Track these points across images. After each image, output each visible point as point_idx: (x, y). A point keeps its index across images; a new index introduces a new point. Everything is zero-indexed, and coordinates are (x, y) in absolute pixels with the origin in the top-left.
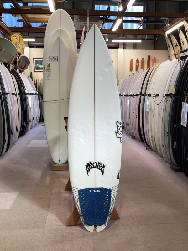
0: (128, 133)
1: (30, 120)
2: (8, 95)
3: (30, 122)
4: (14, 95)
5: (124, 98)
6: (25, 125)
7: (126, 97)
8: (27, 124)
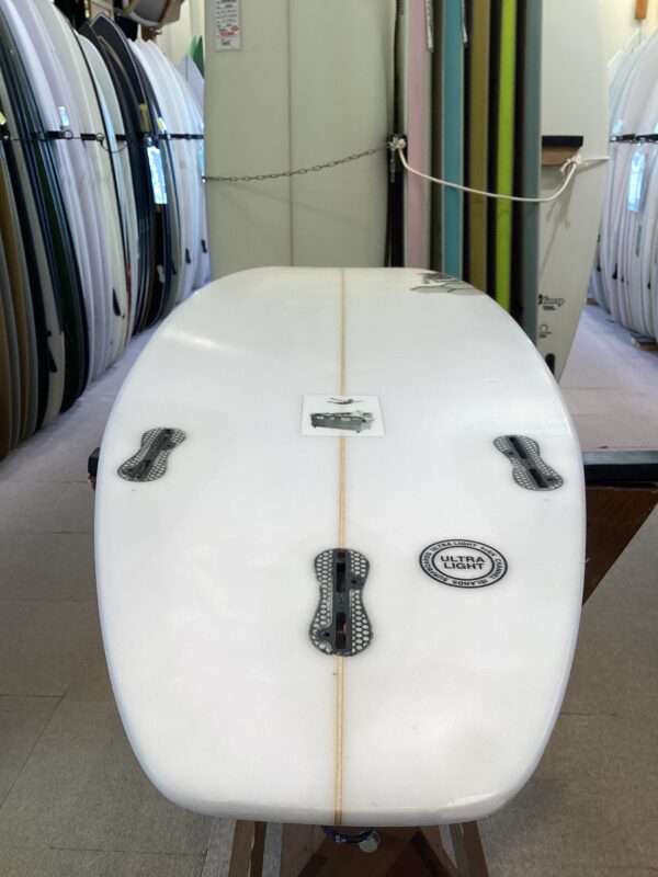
0: (619, 322)
1: (187, 252)
2: (61, 143)
3: (188, 261)
4: (96, 143)
5: (616, 150)
6: (162, 279)
7: (624, 146)
8: (171, 271)
